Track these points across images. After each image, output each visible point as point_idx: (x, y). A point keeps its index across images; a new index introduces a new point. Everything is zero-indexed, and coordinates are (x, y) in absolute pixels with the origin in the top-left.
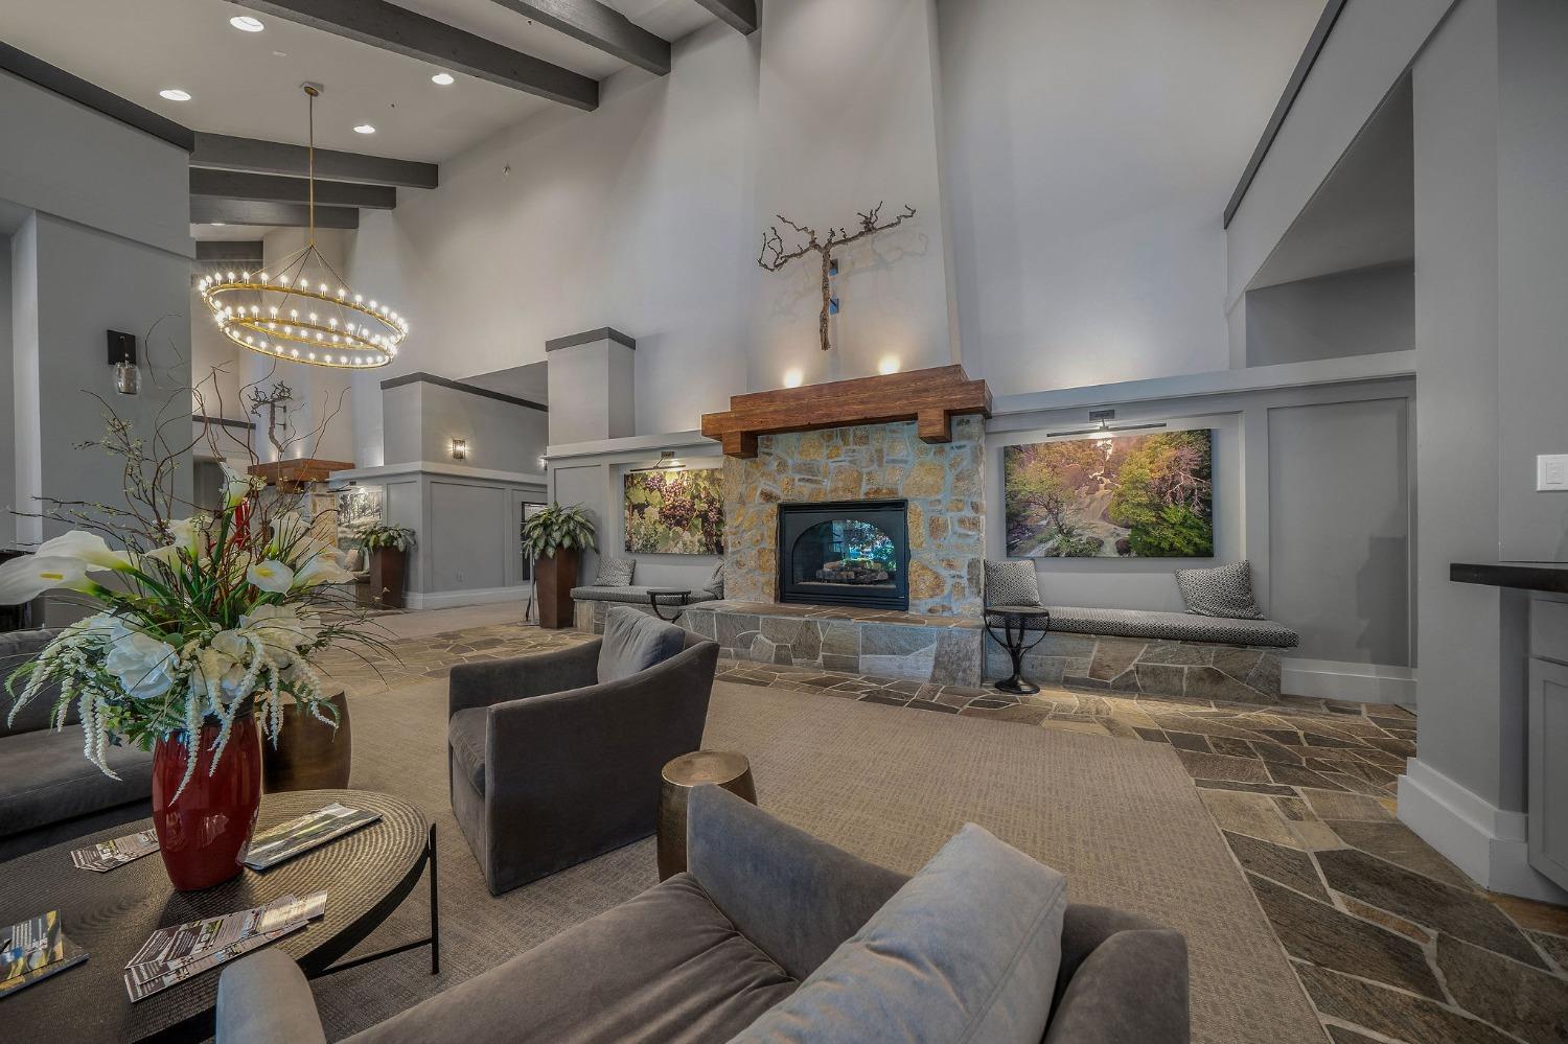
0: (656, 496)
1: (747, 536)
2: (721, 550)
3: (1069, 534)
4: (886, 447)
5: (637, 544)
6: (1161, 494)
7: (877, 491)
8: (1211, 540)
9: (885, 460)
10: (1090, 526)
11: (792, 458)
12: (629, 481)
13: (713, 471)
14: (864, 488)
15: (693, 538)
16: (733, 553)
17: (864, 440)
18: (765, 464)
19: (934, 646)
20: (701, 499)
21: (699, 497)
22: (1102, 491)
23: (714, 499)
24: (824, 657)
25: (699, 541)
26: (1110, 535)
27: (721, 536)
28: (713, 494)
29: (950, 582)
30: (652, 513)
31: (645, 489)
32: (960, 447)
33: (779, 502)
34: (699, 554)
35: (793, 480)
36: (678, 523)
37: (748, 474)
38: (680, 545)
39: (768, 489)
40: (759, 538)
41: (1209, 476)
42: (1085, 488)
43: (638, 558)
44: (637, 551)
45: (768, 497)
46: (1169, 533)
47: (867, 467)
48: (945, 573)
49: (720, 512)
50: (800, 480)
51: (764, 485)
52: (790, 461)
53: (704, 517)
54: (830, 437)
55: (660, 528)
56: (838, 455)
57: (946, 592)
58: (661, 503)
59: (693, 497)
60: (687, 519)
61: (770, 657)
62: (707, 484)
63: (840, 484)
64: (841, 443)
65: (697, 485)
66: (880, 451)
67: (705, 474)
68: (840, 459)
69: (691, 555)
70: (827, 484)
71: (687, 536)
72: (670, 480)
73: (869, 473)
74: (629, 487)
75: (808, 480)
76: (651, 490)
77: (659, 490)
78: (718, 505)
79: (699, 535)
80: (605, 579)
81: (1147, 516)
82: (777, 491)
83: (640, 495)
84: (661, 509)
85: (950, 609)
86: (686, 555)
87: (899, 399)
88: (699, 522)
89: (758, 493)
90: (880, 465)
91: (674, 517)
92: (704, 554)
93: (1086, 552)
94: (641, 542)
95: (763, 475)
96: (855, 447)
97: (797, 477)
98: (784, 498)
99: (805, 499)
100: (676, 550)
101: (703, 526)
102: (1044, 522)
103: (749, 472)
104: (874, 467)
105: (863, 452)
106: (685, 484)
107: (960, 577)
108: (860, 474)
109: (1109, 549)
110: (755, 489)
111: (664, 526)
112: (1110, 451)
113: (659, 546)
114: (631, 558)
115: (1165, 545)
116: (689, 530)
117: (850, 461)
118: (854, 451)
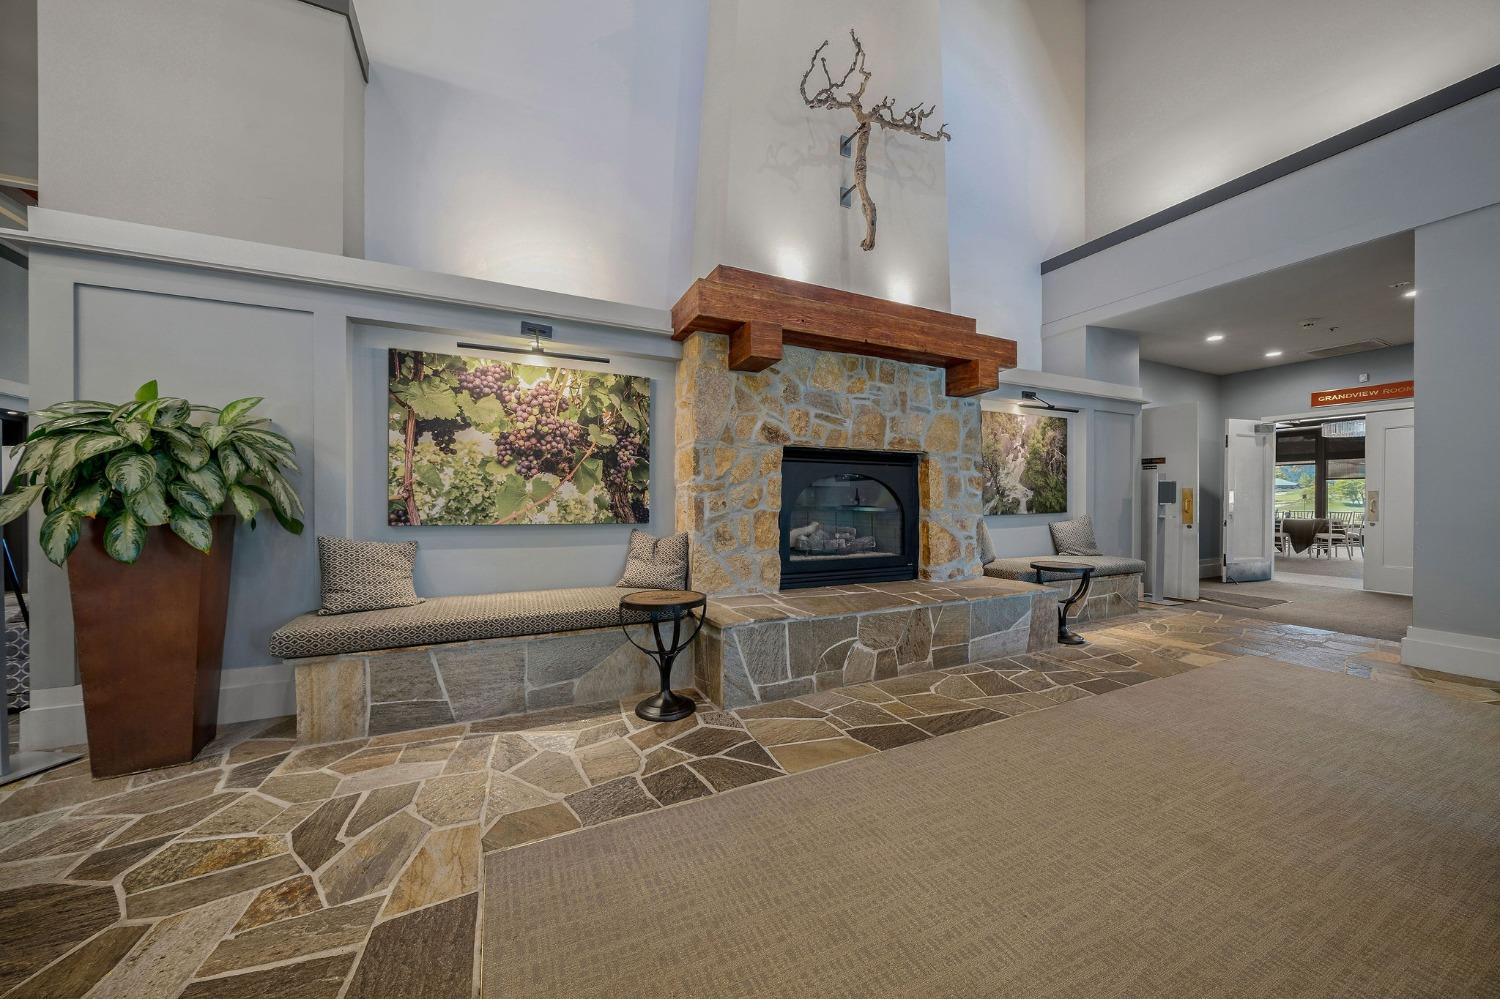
0: (489, 410)
1: (736, 492)
2: (642, 515)
3: (1002, 495)
4: (910, 391)
5: (426, 505)
6: (1047, 464)
7: (901, 441)
8: (1065, 500)
9: (908, 407)
10: (1014, 488)
11: (805, 384)
12: (403, 366)
13: (629, 380)
14: (889, 436)
15: (584, 496)
16: (712, 521)
17: (888, 378)
18: (768, 384)
19: (1029, 613)
20: (602, 426)
21: (598, 421)
22: (1020, 459)
23: (630, 429)
24: (934, 653)
25: (596, 500)
26: (1020, 493)
27: (643, 492)
28: (629, 418)
29: (964, 544)
30: (478, 442)
31: (457, 391)
32: (970, 404)
33: (788, 444)
34: (597, 522)
35: (807, 414)
36: (549, 467)
37: (741, 396)
38: (553, 508)
39: (773, 423)
40: (756, 497)
41: (1065, 454)
42: (1011, 456)
43: (424, 538)
44: (430, 523)
45: (772, 434)
46: (1049, 494)
47: (890, 411)
48: (960, 535)
49: (642, 452)
50: (817, 416)
51: (764, 416)
52: (802, 388)
53: (609, 458)
54: (853, 366)
55: (500, 475)
56: (861, 390)
57: (963, 554)
58: (502, 424)
59: (585, 421)
60: (570, 460)
62: (616, 400)
63: (864, 428)
64: (865, 376)
65: (594, 399)
66: (903, 394)
67: (611, 381)
68: (863, 396)
69: (578, 525)
70: (849, 426)
71: (568, 491)
72: (526, 385)
73: (893, 419)
74: (405, 381)
75: (827, 418)
76: (477, 395)
77: (500, 398)
78: (638, 440)
79: (598, 490)
80: (366, 593)
81: (1040, 482)
82: (785, 428)
83: (437, 401)
84: (504, 436)
85: (963, 572)
86: (568, 526)
87: (956, 340)
88: (598, 466)
89: (759, 424)
90: (904, 411)
91: (538, 454)
92: (608, 522)
93: (1010, 510)
94: (441, 501)
95: (764, 401)
96: (882, 385)
97: (813, 412)
98: (795, 439)
99: (822, 443)
100: (542, 518)
101: (606, 474)
102: (989, 484)
103: (743, 393)
104: (897, 413)
105: (889, 391)
106: (566, 393)
107: (971, 538)
108: (883, 418)
109: (1023, 508)
110: (753, 420)
111: (511, 470)
112: (1024, 426)
113: (494, 511)
114: (402, 536)
115: (1048, 504)
116: (575, 479)
117: (874, 401)
118: (879, 389)
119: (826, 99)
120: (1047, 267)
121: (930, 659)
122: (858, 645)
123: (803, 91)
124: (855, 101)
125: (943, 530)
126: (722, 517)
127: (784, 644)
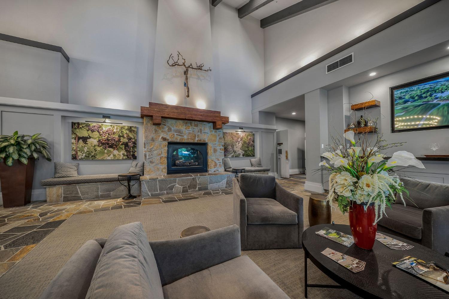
0: (96, 134)
1: (155, 152)
2: (135, 158)
3: (235, 152)
4: (202, 129)
5: (80, 155)
6: (248, 145)
7: (200, 140)
8: (254, 153)
9: (202, 132)
10: (239, 151)
11: (173, 128)
12: (75, 126)
13: (131, 127)
14: (197, 139)
15: (120, 153)
16: (149, 159)
17: (196, 126)
18: (163, 128)
19: (226, 179)
20: (124, 137)
21: (123, 136)
22: (240, 144)
23: (131, 138)
24: (198, 187)
25: (123, 154)
26: (241, 152)
27: (135, 152)
28: (131, 135)
29: (218, 164)
30: (93, 141)
31: (88, 130)
32: (220, 131)
33: (169, 141)
34: (123, 159)
35: (174, 134)
36: (111, 147)
37: (156, 131)
38: (112, 156)
39: (165, 136)
40: (160, 153)
41: (254, 142)
42: (237, 143)
43: (80, 162)
44: (81, 159)
45: (164, 139)
46: (249, 152)
47: (197, 133)
48: (217, 162)
49: (135, 143)
50: (176, 135)
51: (162, 135)
52: (173, 129)
53: (126, 145)
54: (186, 123)
55: (99, 149)
56: (189, 129)
57: (218, 166)
58: (99, 137)
59: (120, 136)
60: (116, 145)
61: (180, 191)
62: (128, 132)
63: (190, 137)
64: (190, 125)
65: (122, 132)
66: (201, 129)
67: (126, 128)
68: (189, 130)
69: (118, 160)
70: (185, 137)
71: (116, 152)
72: (105, 129)
73: (198, 135)
74: (75, 129)
75: (179, 135)
76: (93, 131)
77: (98, 132)
78: (133, 140)
79: (123, 152)
80: (64, 174)
81: (247, 149)
82: (168, 138)
83: (84, 133)
84: (99, 140)
85: (218, 170)
86: (116, 160)
87: (211, 117)
88: (123, 147)
89: (161, 137)
90: (201, 133)
91: (108, 144)
92: (126, 159)
93: (237, 156)
94: (84, 155)
95: (162, 132)
96: (194, 127)
97: (175, 134)
98: (170, 140)
99: (178, 141)
100: (109, 158)
101: (125, 148)
102: (231, 150)
103: (156, 130)
104: (199, 134)
105: (196, 129)
106: (115, 130)
107: (220, 162)
108: (195, 135)
109: (241, 156)
110: (159, 136)
111: (101, 148)
112: (241, 136)
113: (97, 157)
114: (75, 162)
115: (249, 154)
116: (117, 149)
117: (193, 131)
118: (194, 128)
119: (175, 64)
120: (253, 96)
121: (197, 189)
122: (177, 185)
123: (168, 64)
124: (184, 64)
125: (212, 161)
126: (152, 158)
127: (157, 184)
